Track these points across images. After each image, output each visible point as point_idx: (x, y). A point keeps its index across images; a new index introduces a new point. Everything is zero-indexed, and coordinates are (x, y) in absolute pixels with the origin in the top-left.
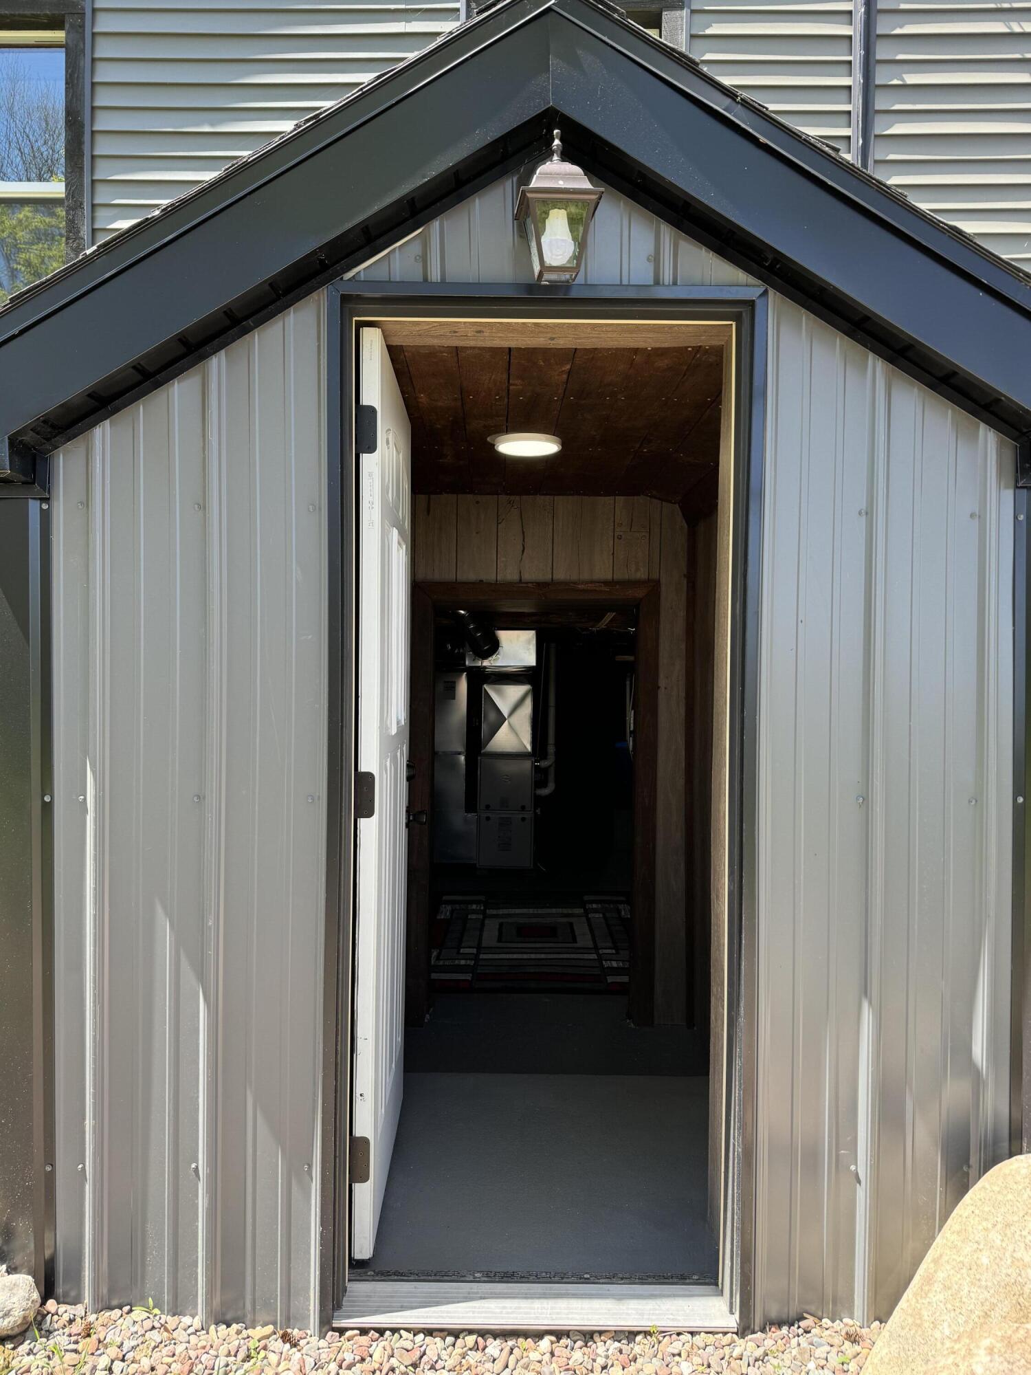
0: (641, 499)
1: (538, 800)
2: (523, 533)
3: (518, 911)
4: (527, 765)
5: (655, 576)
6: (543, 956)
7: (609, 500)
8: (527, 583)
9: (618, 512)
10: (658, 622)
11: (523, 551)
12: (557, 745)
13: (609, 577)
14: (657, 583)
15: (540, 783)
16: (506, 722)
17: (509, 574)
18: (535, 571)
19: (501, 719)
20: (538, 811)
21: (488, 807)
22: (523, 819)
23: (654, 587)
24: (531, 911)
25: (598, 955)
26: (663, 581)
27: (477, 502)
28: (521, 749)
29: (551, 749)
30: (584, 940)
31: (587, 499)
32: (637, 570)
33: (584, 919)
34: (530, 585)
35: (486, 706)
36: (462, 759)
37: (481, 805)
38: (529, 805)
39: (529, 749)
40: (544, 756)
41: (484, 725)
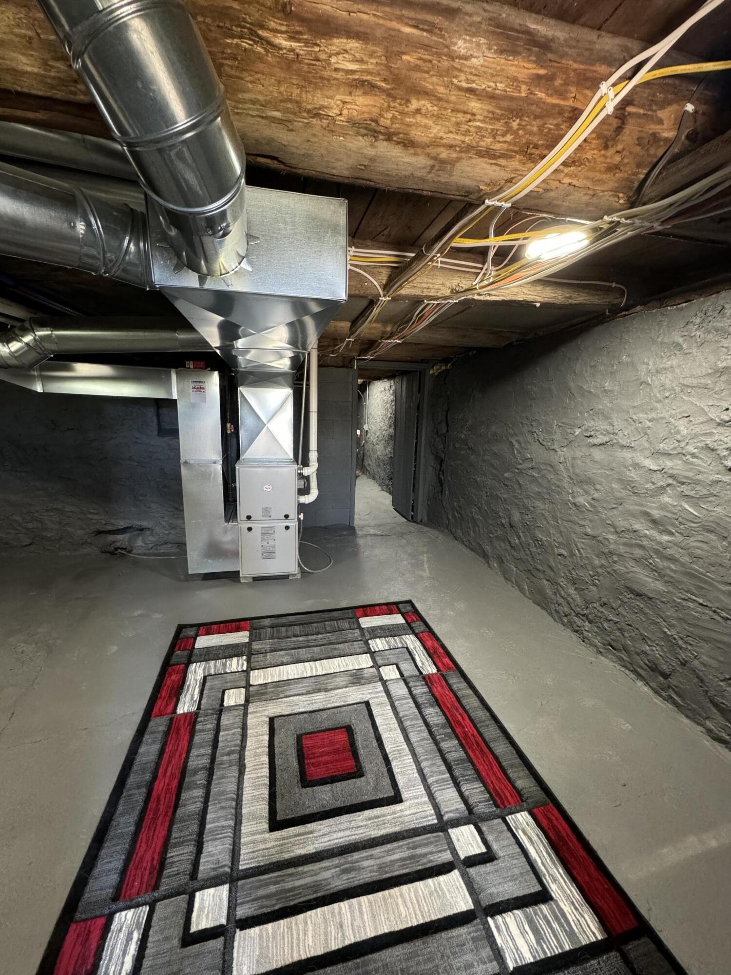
1: (302, 507)
3: (291, 671)
4: (289, 472)
15: (304, 491)
16: (265, 429)
19: (260, 425)
20: (302, 516)
21: (249, 518)
22: (288, 527)
24: (308, 669)
28: (286, 457)
29: (313, 456)
33: (378, 683)
35: (242, 412)
36: (219, 468)
37: (242, 513)
38: (293, 512)
39: (291, 455)
40: (306, 463)
41: (242, 433)
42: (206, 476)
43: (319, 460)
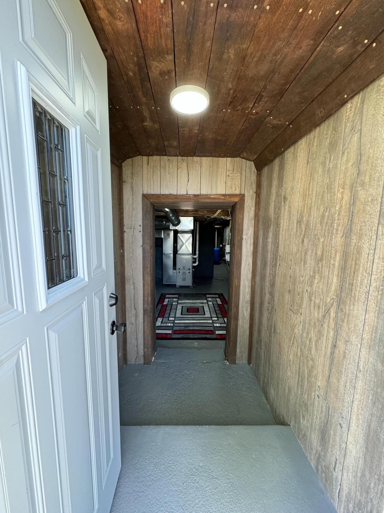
0: (238, 159)
1: (194, 267)
2: (188, 173)
3: (187, 301)
4: (190, 257)
5: (243, 193)
6: (195, 321)
7: (225, 159)
8: (189, 195)
9: (228, 165)
10: (243, 211)
11: (188, 181)
12: (199, 251)
13: (224, 193)
14: (244, 195)
15: (194, 262)
16: (184, 245)
17: (182, 192)
18: (193, 190)
19: (183, 244)
20: (194, 270)
21: (179, 269)
22: (189, 272)
23: (242, 197)
24: (191, 301)
25: (212, 321)
26: (246, 195)
27: (169, 160)
28: (189, 253)
29: (197, 252)
30: (208, 315)
31: (215, 159)
32: (236, 190)
33: (207, 304)
34: (191, 196)
35: (179, 240)
36: (172, 255)
37: (177, 268)
38: (191, 268)
39: (191, 252)
40: (195, 254)
41: (178, 246)
42: (169, 257)
43: (199, 254)
